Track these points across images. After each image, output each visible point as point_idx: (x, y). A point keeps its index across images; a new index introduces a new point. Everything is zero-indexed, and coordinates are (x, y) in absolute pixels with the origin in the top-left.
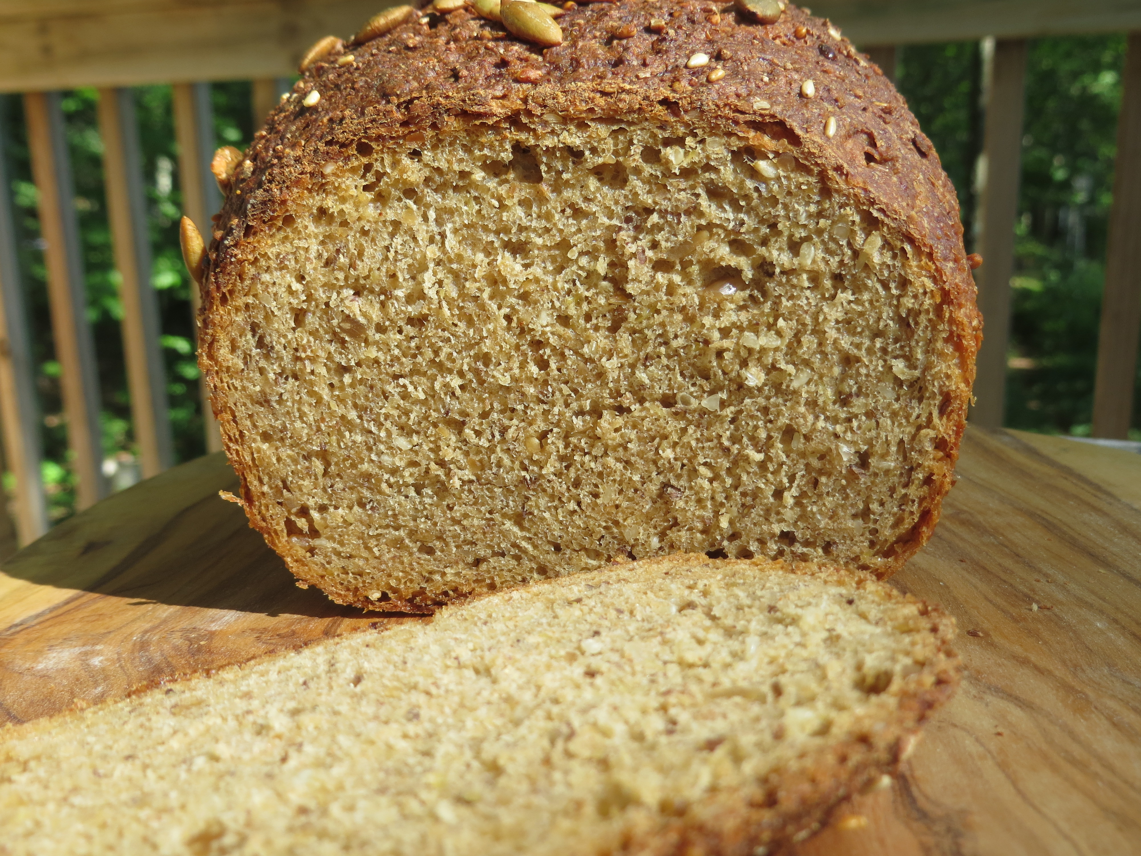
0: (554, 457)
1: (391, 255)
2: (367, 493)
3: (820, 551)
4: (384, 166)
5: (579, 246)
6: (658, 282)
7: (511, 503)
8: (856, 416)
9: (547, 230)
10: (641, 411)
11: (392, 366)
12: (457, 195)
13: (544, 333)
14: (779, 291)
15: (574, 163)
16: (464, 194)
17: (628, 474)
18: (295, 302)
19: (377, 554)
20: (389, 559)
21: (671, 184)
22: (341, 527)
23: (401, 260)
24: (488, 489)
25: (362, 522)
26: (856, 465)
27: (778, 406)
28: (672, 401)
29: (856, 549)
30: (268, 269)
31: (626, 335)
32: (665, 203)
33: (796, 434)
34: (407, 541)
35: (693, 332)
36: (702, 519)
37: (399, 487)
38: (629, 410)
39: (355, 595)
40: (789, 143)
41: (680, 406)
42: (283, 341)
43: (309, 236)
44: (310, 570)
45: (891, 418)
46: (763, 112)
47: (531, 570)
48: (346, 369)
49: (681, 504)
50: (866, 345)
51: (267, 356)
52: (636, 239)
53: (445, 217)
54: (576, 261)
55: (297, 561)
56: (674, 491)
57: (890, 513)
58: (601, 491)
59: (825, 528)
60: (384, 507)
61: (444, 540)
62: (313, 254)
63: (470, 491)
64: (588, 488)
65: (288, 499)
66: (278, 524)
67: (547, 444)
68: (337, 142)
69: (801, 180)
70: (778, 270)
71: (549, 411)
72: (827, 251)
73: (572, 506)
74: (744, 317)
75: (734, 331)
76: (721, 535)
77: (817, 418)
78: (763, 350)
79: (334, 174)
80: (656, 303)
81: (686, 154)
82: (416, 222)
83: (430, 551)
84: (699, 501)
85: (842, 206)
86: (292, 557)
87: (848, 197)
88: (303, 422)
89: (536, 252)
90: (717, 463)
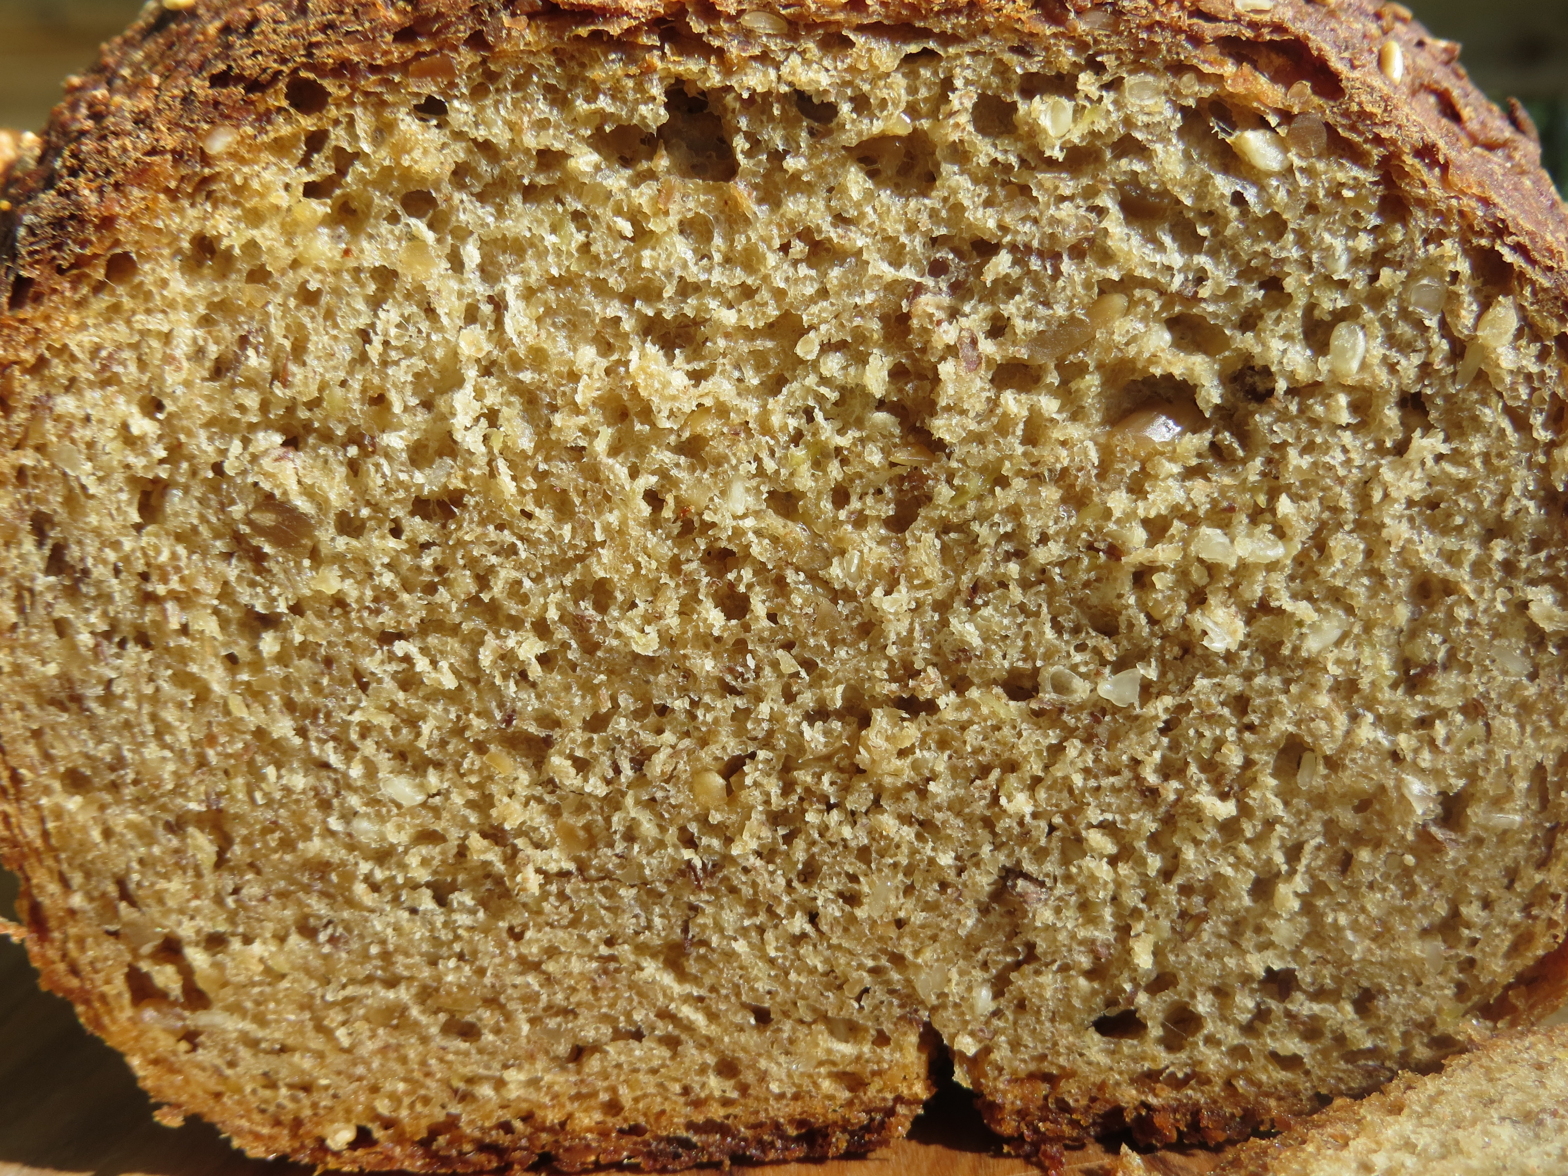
0: (757, 816)
1: (374, 351)
2: (318, 906)
3: (1349, 1008)
4: (355, 137)
5: (823, 328)
6: (1005, 415)
7: (658, 921)
8: (1442, 714)
9: (747, 292)
10: (959, 708)
11: (378, 612)
12: (531, 208)
13: (738, 532)
14: (1282, 433)
15: (812, 133)
16: (549, 205)
17: (928, 851)
18: (138, 463)
19: (346, 1042)
20: (374, 1053)
21: (1040, 185)
22: (260, 984)
23: (397, 363)
24: (604, 891)
25: (308, 972)
26: (1435, 821)
27: (1267, 692)
28: (1028, 684)
29: (1427, 1002)
30: (72, 386)
31: (929, 537)
32: (1027, 227)
33: (1307, 756)
34: (415, 1012)
35: (1083, 528)
36: (1090, 945)
37: (396, 891)
38: (931, 707)
39: (294, 1135)
40: (1315, 92)
41: (1048, 696)
42: (111, 555)
43: (172, 305)
44: (187, 1081)
45: (1518, 717)
46: (1257, 18)
47: (703, 1070)
48: (269, 621)
49: (1046, 915)
50: (1472, 556)
51: (72, 593)
52: (954, 314)
53: (505, 259)
54: (815, 364)
55: (156, 1062)
56: (1031, 888)
57: (1504, 924)
58: (866, 889)
59: (1363, 960)
60: (361, 936)
61: (502, 1007)
62: (181, 349)
63: (562, 896)
64: (835, 884)
65: (131, 924)
66: (108, 982)
67: (742, 786)
68: (240, 79)
69: (1341, 177)
70: (1281, 385)
71: (747, 712)
72: (1392, 340)
73: (799, 924)
74: (1200, 491)
75: (1177, 526)
76: (1133, 980)
77: (1354, 718)
78: (1244, 569)
79: (233, 155)
80: (1000, 461)
81: (1079, 111)
82: (435, 272)
83: (469, 1032)
84: (1084, 906)
85: (1434, 237)
86: (144, 1052)
87: (1444, 216)
88: (164, 746)
89: (722, 343)
90: (1127, 822)
